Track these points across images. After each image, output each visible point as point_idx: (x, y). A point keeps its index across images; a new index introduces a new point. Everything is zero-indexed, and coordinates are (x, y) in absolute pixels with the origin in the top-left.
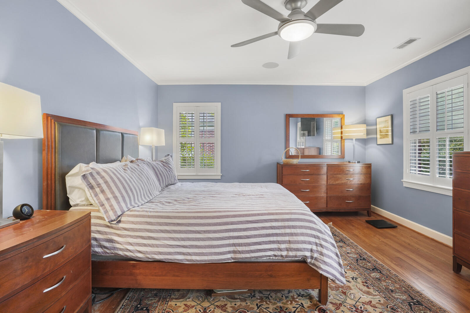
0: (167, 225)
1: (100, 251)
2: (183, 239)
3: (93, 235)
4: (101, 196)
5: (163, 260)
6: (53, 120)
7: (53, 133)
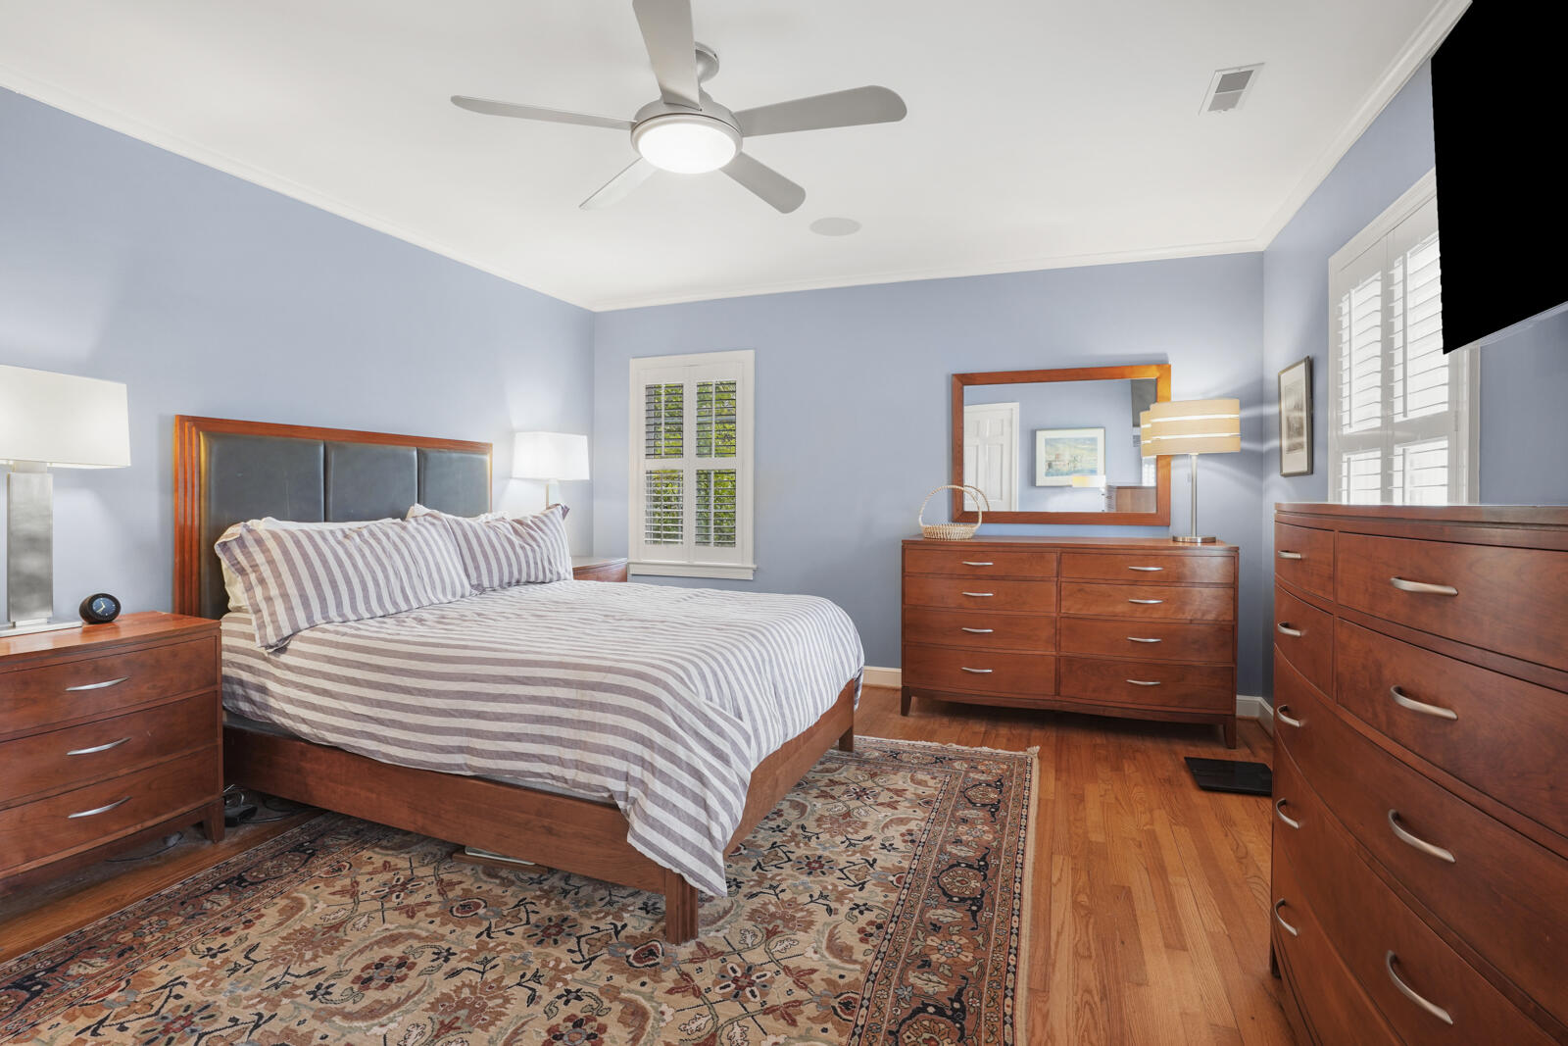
0: (359, 668)
1: (247, 709)
2: (379, 704)
3: (226, 671)
4: (258, 591)
5: (342, 747)
6: (194, 429)
7: (195, 455)
